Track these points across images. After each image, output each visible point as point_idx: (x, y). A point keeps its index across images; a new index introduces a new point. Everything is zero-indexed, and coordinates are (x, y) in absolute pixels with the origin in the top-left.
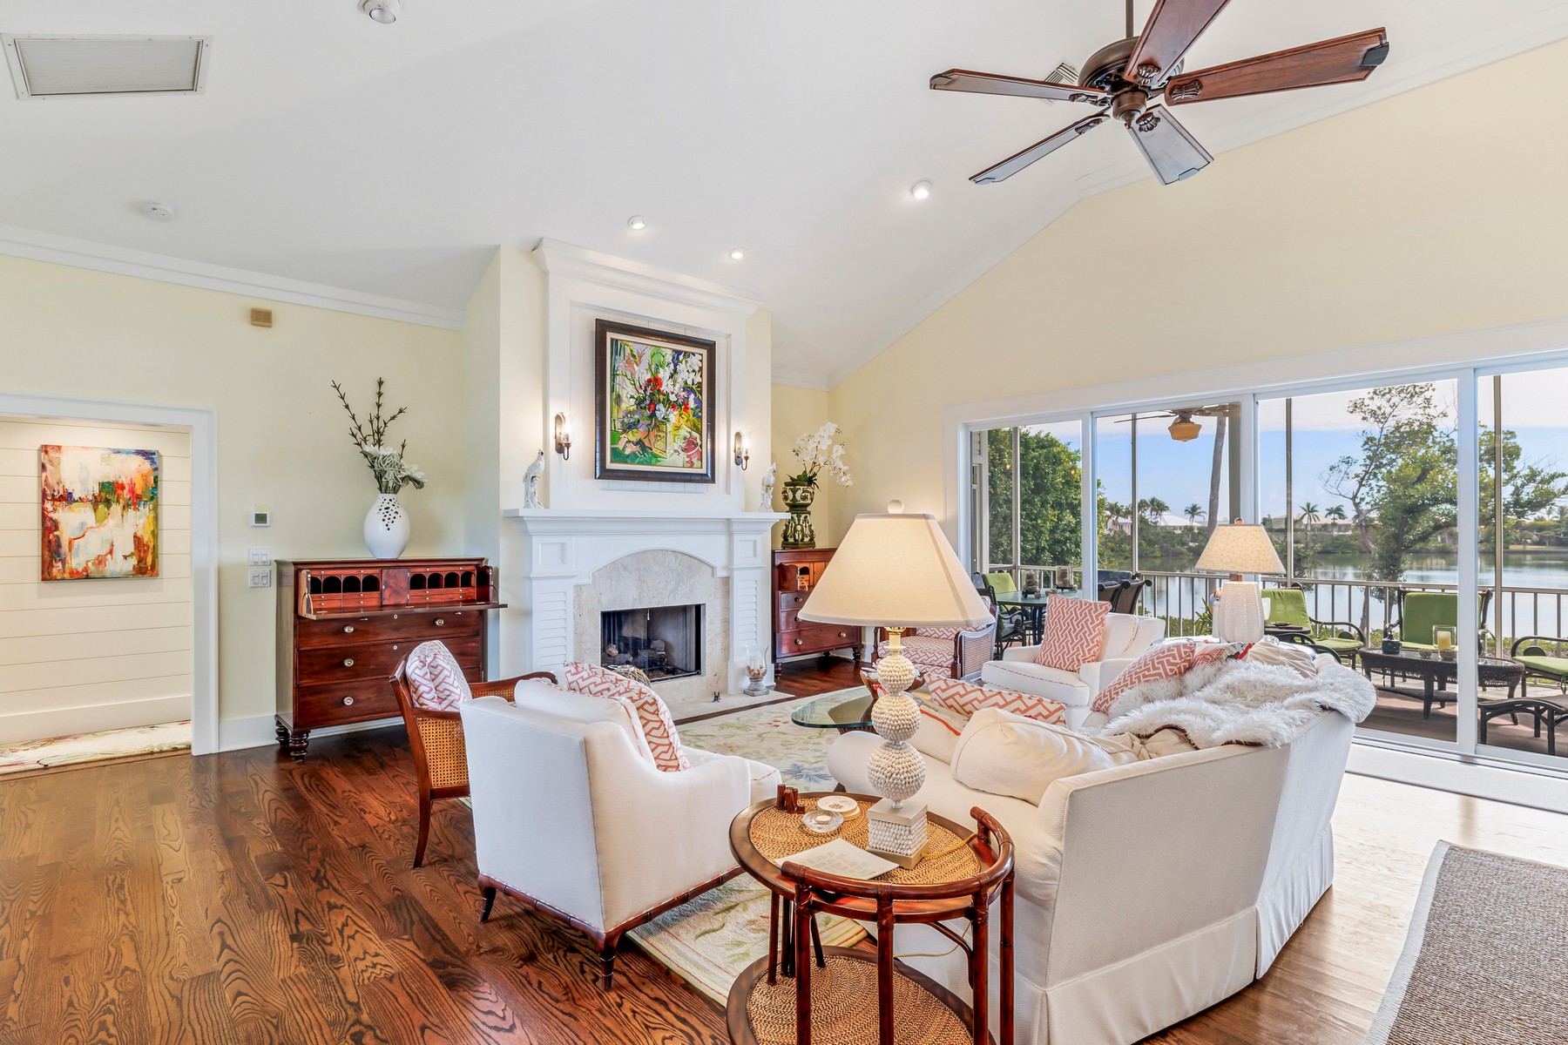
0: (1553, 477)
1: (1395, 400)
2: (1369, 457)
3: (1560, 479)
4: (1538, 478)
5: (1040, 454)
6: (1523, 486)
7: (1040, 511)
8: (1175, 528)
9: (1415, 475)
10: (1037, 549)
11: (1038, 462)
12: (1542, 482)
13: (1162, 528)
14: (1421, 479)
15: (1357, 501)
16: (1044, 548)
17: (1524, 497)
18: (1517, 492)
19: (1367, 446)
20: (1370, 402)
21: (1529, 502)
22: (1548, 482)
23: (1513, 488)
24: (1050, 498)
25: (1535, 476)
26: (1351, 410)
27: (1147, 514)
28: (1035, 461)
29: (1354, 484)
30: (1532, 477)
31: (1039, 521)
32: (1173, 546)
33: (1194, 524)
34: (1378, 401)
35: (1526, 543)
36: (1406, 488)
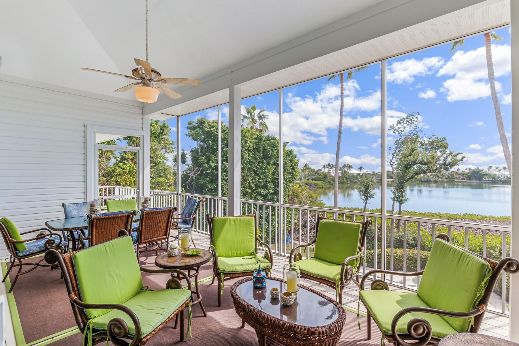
0: (458, 154)
1: (405, 125)
2: (396, 147)
3: (460, 154)
4: (453, 155)
5: (266, 143)
6: (447, 157)
7: (266, 166)
8: (354, 174)
9: (408, 153)
10: (266, 181)
11: (265, 146)
12: (454, 156)
13: (350, 173)
14: (410, 155)
15: (392, 163)
16: (269, 182)
17: (448, 162)
18: (445, 160)
19: (396, 143)
20: (396, 126)
21: (449, 164)
22: (456, 156)
23: (443, 158)
24: (272, 161)
25: (451, 154)
26: (390, 129)
27: (347, 170)
28: (263, 145)
29: (391, 157)
30: (450, 154)
31: (266, 170)
32: (354, 180)
33: (361, 172)
34: (399, 126)
35: (459, 179)
36: (405, 158)
